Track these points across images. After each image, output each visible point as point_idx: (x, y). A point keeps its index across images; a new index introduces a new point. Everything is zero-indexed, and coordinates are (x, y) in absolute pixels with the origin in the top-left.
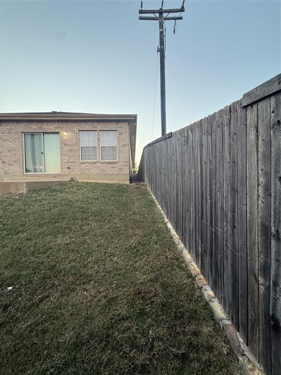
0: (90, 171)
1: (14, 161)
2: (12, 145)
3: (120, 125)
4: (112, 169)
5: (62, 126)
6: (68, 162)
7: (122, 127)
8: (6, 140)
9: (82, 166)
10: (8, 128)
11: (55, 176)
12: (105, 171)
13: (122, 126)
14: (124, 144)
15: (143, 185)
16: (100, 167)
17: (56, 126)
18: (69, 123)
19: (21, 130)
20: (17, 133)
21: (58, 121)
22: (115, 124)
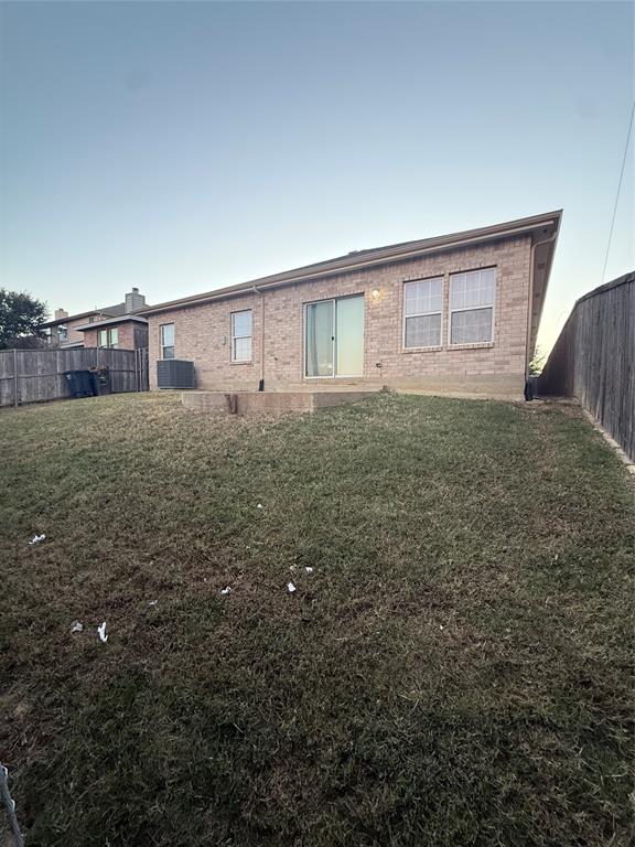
0: (424, 370)
1: (291, 357)
2: (288, 329)
3: (506, 249)
4: (478, 364)
5: (370, 279)
6: (379, 353)
7: (512, 255)
8: (281, 321)
9: (407, 359)
10: (284, 298)
11: (352, 382)
12: (459, 369)
13: (511, 251)
14: (514, 299)
15: (569, 405)
16: (447, 360)
17: (358, 281)
18: (384, 270)
19: (302, 299)
20: (295, 306)
21: (363, 270)
22: (492, 249)
